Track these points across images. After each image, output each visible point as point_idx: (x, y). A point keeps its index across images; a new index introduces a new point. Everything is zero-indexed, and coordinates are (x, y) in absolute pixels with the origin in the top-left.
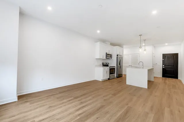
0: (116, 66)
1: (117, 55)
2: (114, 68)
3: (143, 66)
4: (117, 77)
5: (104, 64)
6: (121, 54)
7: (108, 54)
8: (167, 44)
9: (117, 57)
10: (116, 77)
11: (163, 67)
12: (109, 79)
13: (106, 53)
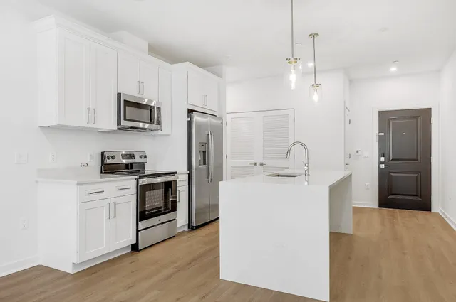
0: (182, 168)
1: (190, 111)
2: (170, 178)
3: (307, 164)
4: (192, 228)
5: (109, 162)
6: (212, 107)
7: (127, 103)
8: (393, 69)
9: (189, 123)
10: (186, 229)
11: (383, 166)
12: (135, 248)
13: (119, 95)
